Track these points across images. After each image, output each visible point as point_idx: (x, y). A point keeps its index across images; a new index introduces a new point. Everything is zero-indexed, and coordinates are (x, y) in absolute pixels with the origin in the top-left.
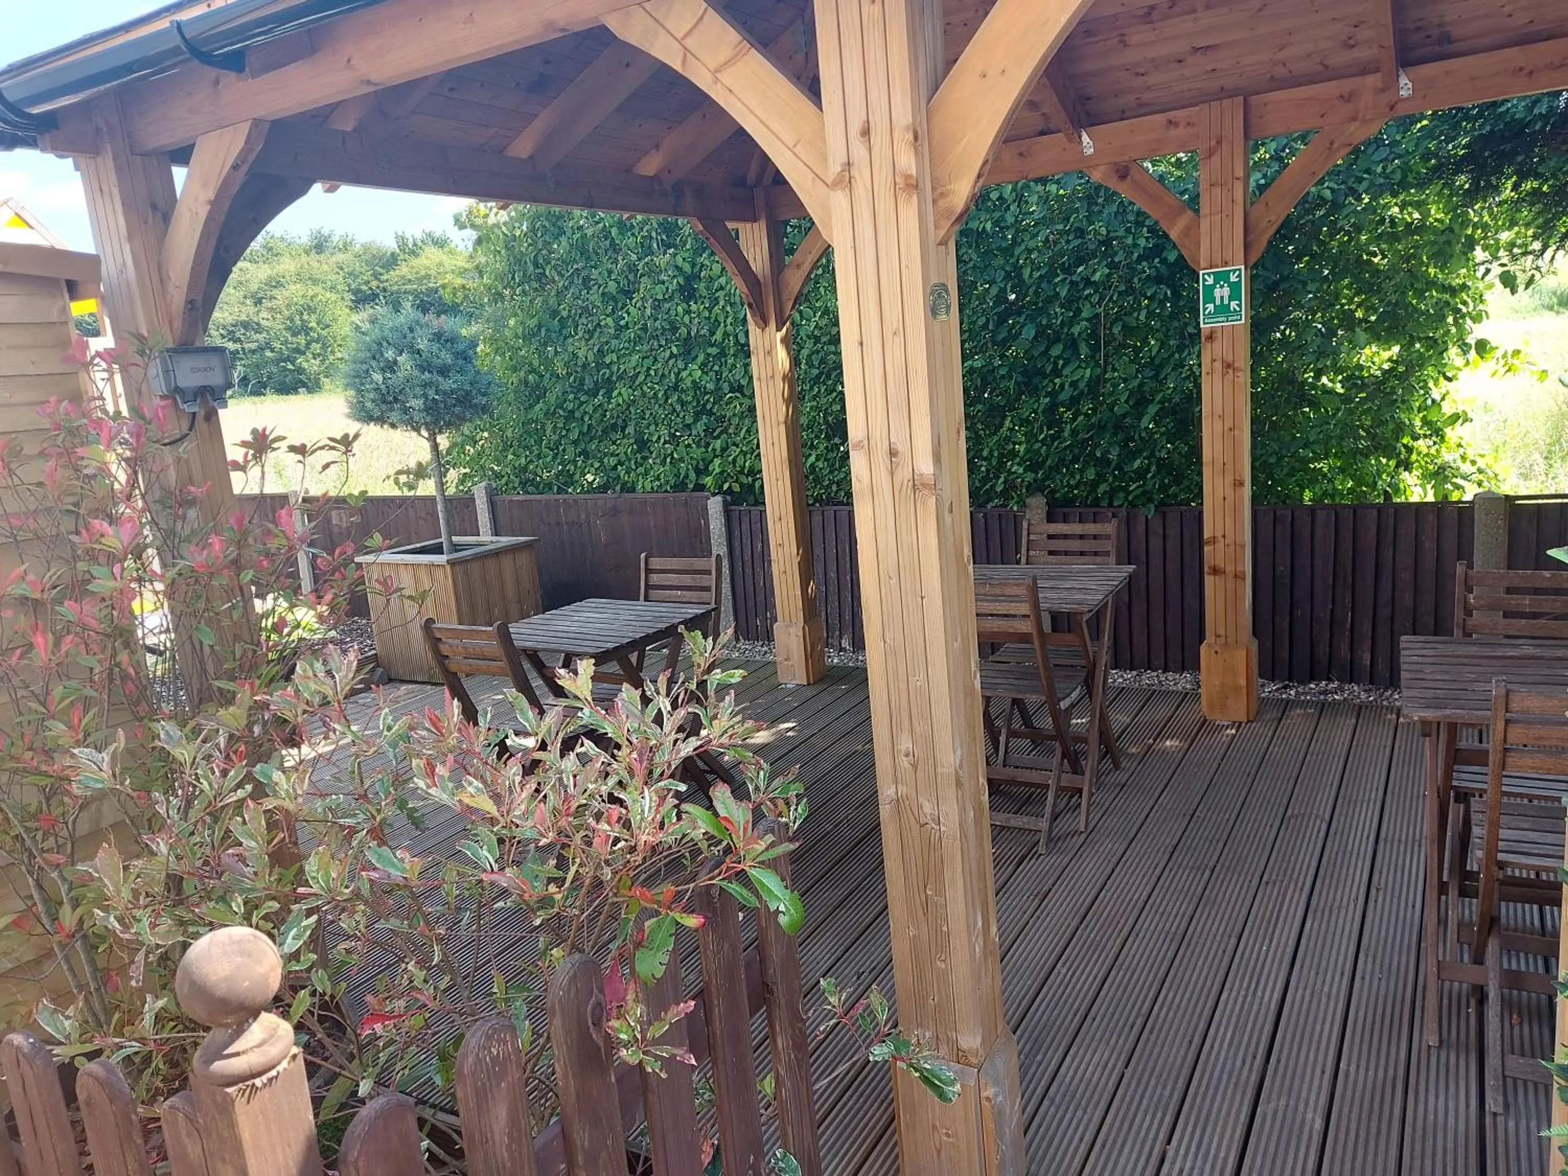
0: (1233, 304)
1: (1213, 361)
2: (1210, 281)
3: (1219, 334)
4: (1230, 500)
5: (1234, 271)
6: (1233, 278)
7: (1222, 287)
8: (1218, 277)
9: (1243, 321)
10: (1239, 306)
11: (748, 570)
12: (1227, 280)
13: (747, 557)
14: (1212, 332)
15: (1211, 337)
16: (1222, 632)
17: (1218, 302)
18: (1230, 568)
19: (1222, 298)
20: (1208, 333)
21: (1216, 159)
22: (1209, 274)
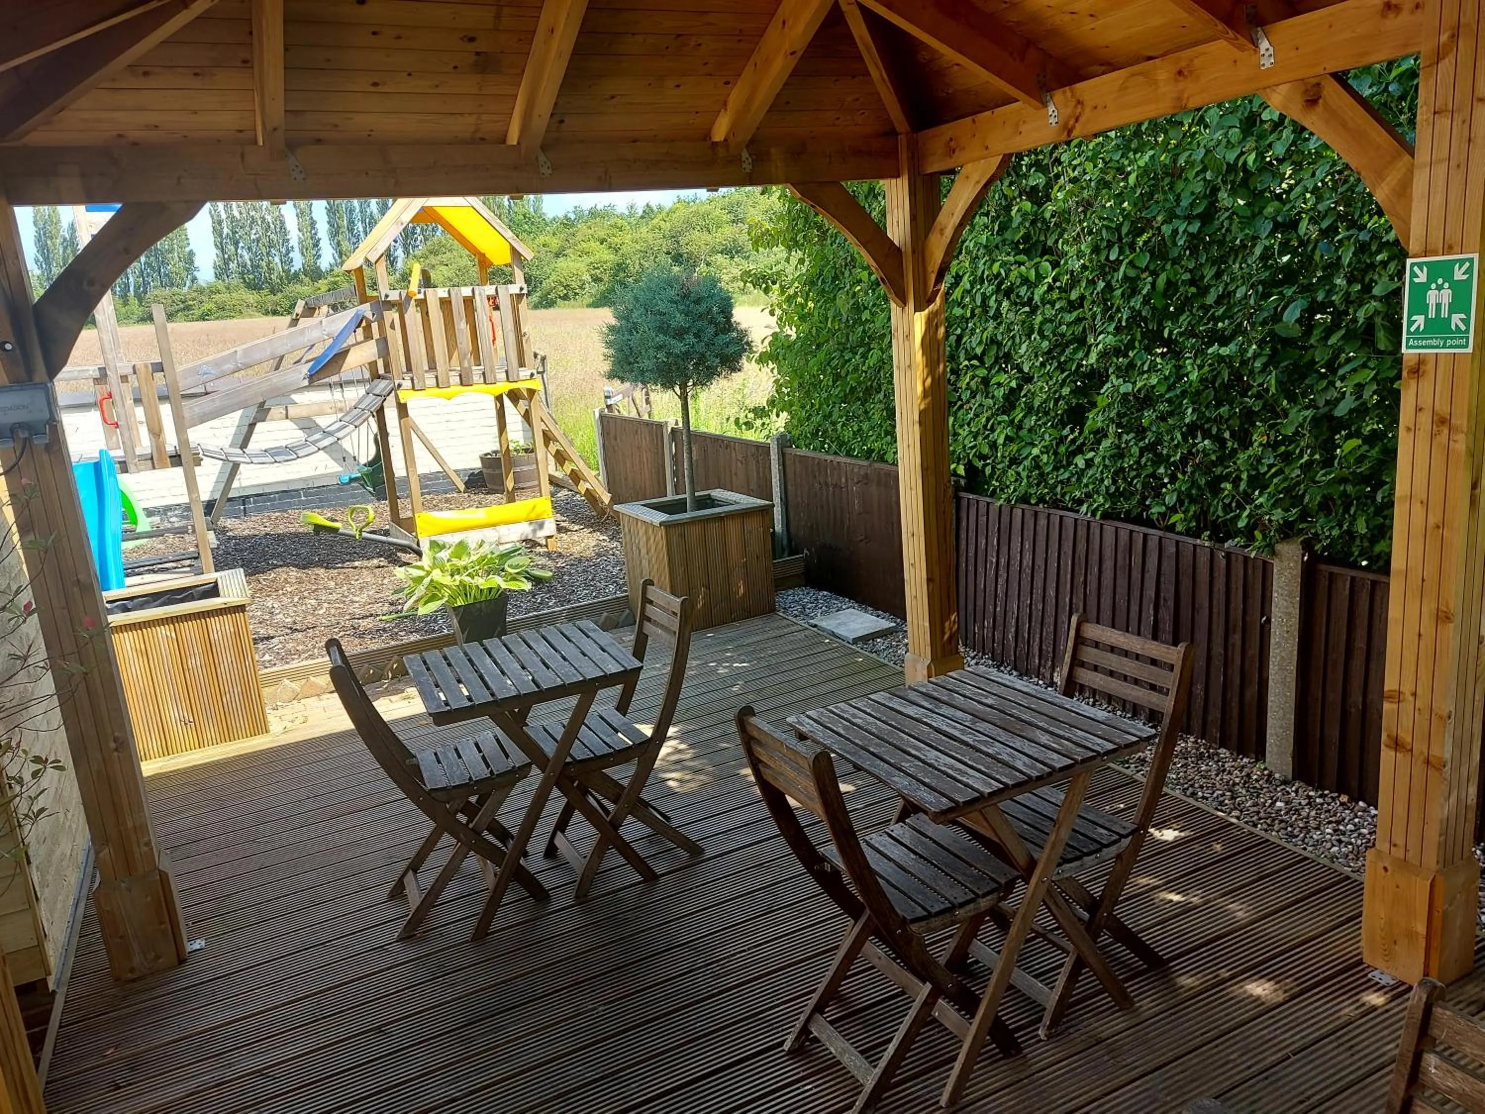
0: (1456, 318)
1: (1418, 409)
2: (1422, 278)
3: (1430, 367)
4: (1428, 640)
5: (1462, 262)
6: (1459, 275)
7: (1439, 288)
8: (1435, 271)
9: (1470, 350)
10: (1466, 322)
11: (971, 568)
12: (1449, 278)
13: (971, 553)
14: (1421, 361)
15: (1417, 371)
16: (1400, 842)
17: (1432, 314)
18: (1420, 747)
19: (1438, 306)
20: (1413, 363)
21: (1446, 65)
22: (1420, 266)
